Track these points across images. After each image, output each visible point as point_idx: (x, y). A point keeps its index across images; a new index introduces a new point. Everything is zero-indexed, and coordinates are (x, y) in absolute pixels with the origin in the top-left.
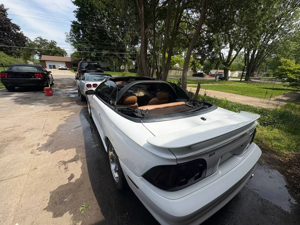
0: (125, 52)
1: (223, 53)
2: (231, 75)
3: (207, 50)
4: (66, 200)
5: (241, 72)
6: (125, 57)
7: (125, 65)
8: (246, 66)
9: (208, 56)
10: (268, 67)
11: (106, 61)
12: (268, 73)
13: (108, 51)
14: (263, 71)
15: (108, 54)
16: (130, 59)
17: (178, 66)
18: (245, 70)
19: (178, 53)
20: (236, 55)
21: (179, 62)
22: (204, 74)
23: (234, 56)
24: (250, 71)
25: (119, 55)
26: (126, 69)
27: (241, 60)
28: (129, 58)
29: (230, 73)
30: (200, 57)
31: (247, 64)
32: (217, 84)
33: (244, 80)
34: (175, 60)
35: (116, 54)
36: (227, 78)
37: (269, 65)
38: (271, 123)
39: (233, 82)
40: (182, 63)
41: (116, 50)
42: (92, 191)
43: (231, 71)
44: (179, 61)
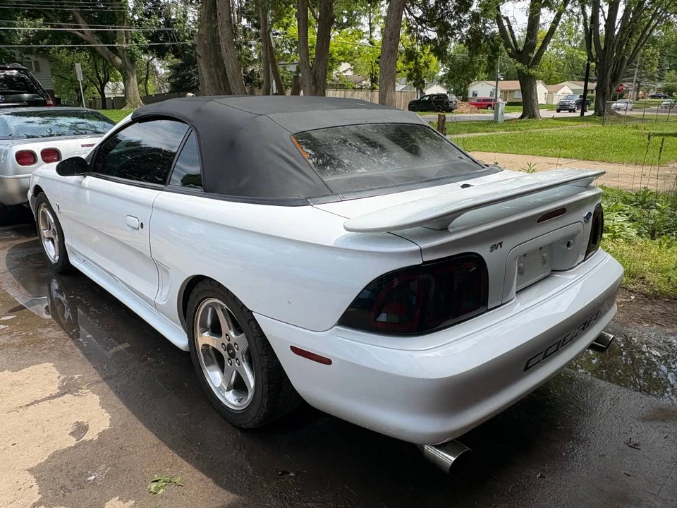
0: (121, 23)
1: (509, 15)
2: (547, 99)
3: (455, 8)
4: (93, 477)
5: (580, 86)
6: (125, 46)
7: (126, 80)
8: (593, 64)
9: (459, 27)
10: (666, 62)
11: (36, 63)
12: (669, 84)
13: (41, 21)
14: (652, 78)
15: (40, 36)
16: (146, 52)
17: (350, 73)
18: (593, 76)
19: (345, 20)
20: (555, 22)
21: (349, 56)
22: (452, 98)
23: (547, 27)
24: (609, 80)
25: (97, 38)
26: (131, 96)
27: (576, 40)
28: (141, 48)
29: (541, 90)
30: (432, 34)
31: (594, 53)
32: (501, 132)
33: (593, 112)
34: (337, 49)
35: (82, 32)
36: (533, 111)
37: (670, 57)
38: (667, 227)
39: (555, 122)
40: (364, 63)
41: (78, 15)
42: (165, 448)
43: (548, 82)
44: (351, 54)
